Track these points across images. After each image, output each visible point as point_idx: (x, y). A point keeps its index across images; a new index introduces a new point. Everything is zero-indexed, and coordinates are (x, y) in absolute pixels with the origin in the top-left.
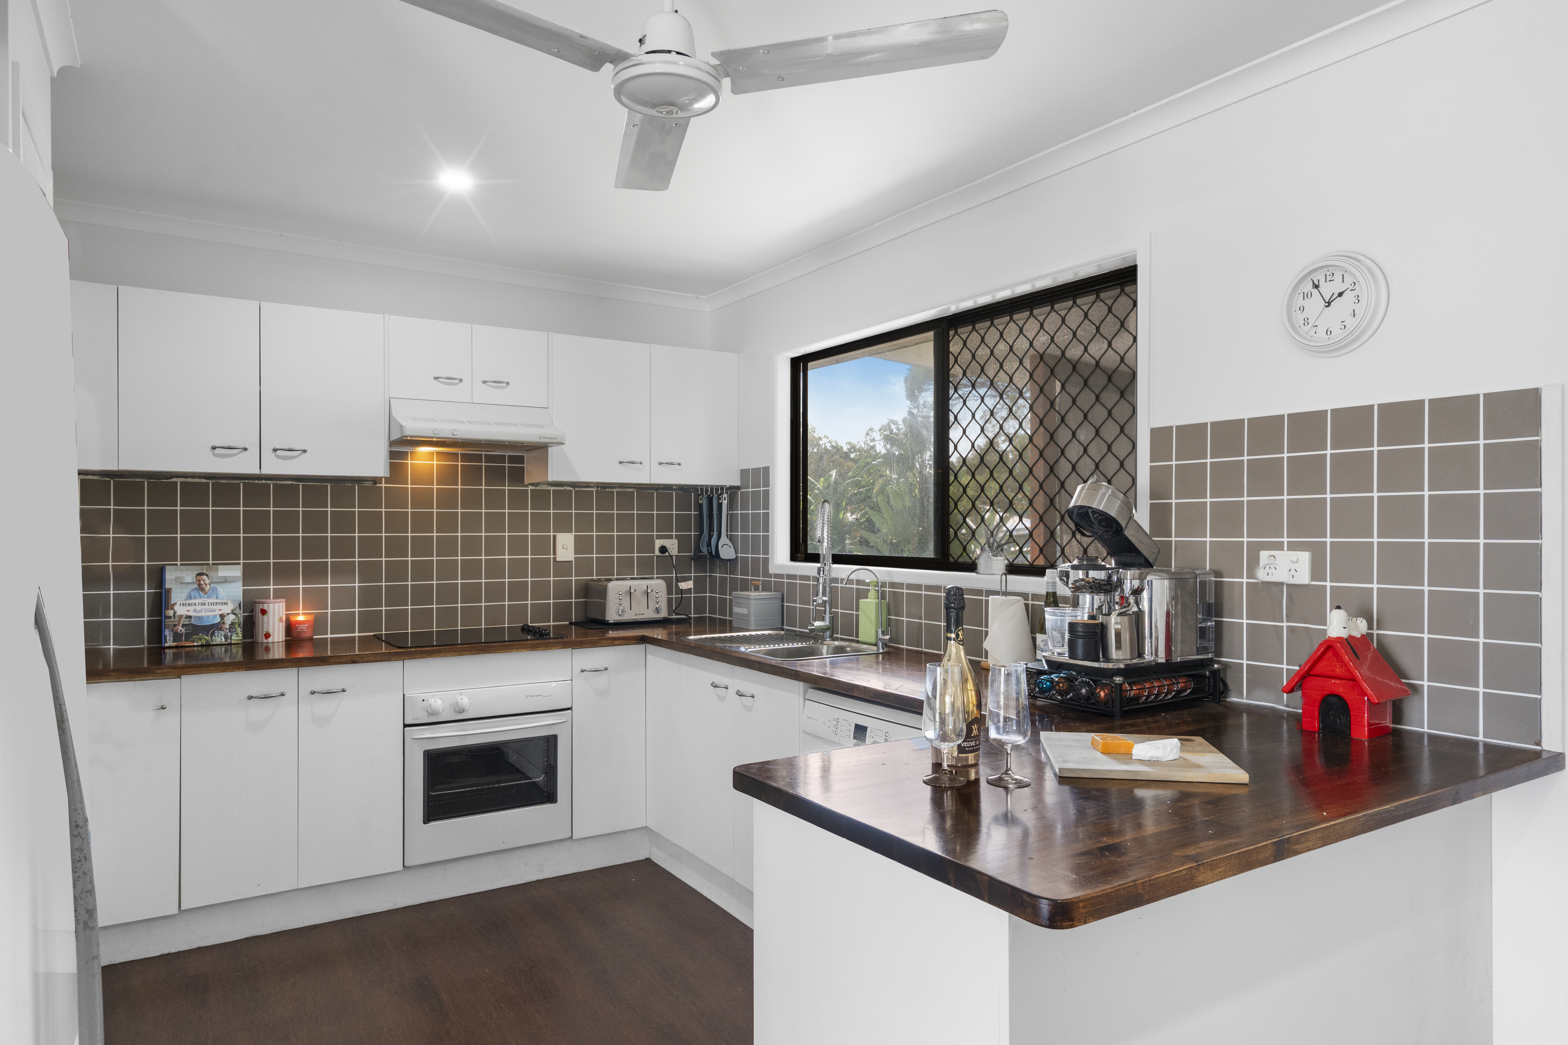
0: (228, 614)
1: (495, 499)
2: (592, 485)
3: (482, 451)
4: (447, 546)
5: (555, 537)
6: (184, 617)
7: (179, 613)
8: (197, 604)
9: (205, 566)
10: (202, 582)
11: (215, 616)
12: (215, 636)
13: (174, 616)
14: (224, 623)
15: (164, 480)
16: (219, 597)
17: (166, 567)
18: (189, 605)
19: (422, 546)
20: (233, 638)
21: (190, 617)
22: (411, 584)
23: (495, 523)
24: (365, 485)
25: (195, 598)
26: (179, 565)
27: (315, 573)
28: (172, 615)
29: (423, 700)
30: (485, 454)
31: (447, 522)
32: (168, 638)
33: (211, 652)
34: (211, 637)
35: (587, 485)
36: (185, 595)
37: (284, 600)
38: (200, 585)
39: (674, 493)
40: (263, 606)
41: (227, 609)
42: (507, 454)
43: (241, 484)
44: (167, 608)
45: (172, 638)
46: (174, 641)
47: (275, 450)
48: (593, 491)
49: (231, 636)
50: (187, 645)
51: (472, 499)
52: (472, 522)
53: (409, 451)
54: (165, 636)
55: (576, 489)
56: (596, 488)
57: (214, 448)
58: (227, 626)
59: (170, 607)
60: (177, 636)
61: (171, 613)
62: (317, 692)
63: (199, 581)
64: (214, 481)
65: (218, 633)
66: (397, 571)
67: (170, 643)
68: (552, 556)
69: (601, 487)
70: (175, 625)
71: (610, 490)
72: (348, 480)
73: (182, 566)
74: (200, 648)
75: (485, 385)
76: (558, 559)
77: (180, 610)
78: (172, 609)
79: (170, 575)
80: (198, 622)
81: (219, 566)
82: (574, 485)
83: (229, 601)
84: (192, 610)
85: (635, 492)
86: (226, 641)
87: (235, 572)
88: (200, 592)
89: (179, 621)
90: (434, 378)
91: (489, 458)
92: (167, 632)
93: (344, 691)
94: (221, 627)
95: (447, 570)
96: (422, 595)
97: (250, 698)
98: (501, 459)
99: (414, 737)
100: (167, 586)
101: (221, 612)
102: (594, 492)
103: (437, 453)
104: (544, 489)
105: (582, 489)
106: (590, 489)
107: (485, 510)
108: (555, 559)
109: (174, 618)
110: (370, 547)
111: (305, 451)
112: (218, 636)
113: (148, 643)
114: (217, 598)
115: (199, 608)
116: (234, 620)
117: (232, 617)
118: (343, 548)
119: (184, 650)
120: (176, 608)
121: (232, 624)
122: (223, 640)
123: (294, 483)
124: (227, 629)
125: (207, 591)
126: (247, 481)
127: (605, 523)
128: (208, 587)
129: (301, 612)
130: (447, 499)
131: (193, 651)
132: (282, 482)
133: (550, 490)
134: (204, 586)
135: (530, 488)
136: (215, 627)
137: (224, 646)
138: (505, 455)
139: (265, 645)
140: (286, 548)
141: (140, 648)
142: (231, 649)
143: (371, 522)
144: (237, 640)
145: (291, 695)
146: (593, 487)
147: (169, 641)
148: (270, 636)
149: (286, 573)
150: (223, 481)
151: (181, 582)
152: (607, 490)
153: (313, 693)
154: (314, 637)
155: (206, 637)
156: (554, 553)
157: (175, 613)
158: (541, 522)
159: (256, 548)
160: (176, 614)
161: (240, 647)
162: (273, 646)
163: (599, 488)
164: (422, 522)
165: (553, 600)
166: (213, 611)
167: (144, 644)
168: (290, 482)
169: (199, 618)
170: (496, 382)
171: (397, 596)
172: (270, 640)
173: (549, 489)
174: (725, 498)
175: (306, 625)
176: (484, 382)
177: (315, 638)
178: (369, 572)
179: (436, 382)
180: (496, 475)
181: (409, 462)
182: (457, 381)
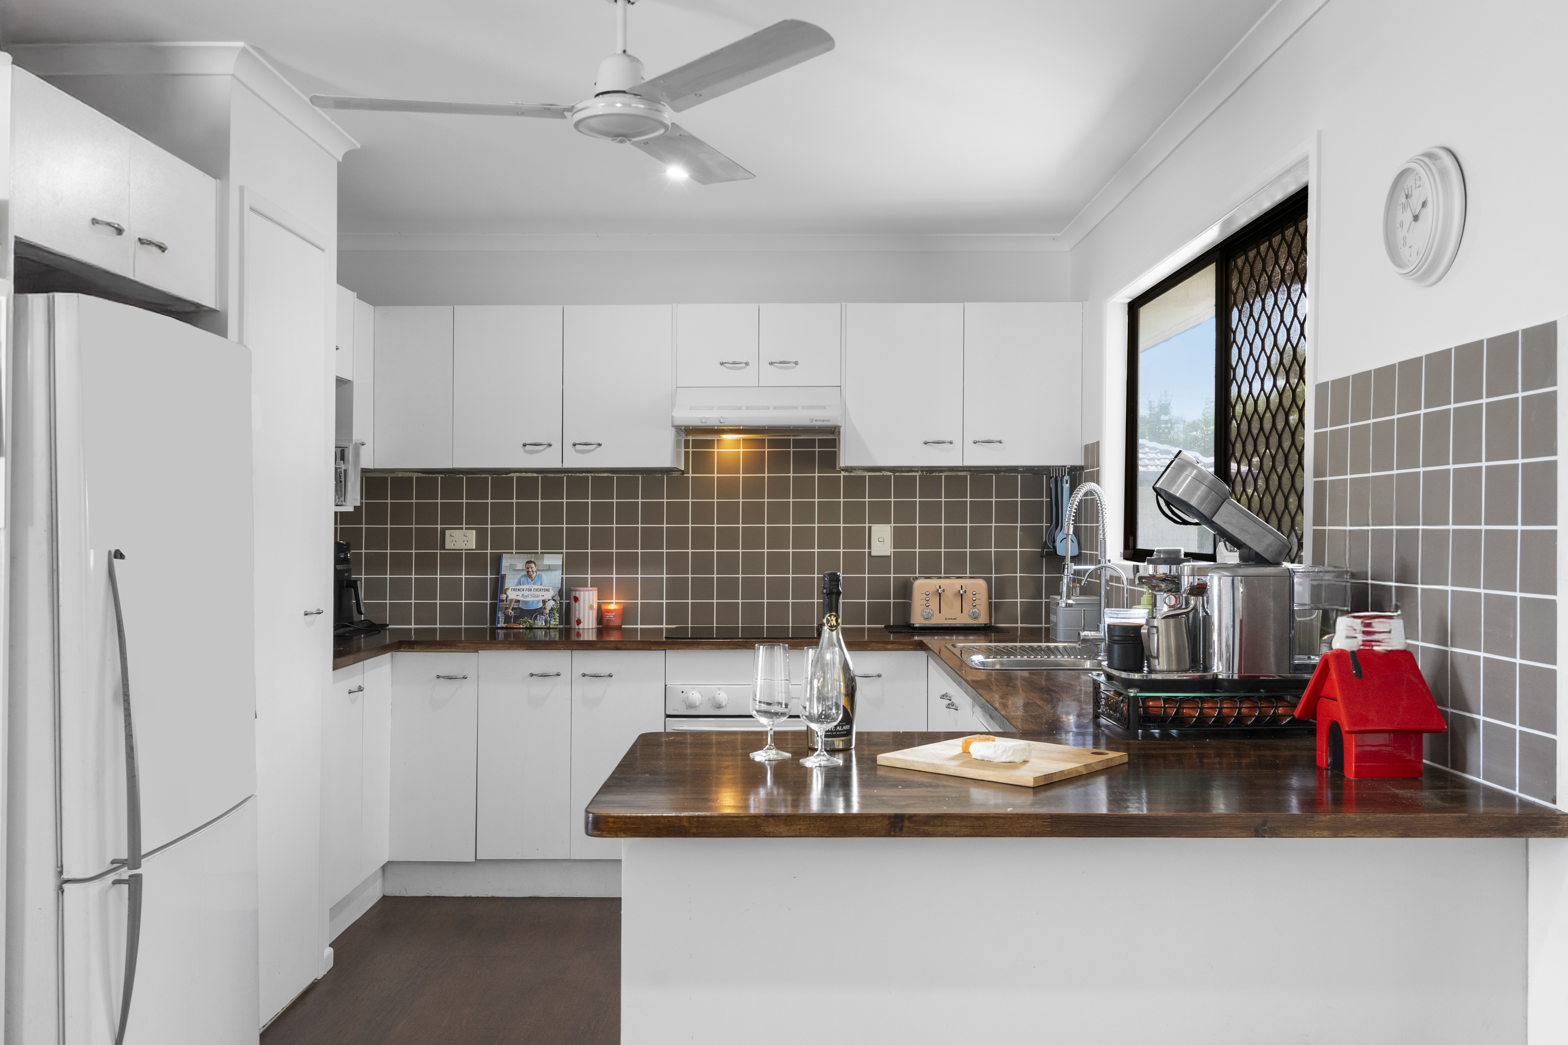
0: (549, 600)
1: (804, 488)
2: (916, 469)
3: (790, 436)
4: (753, 538)
5: (870, 528)
6: (514, 601)
7: (510, 597)
8: (525, 590)
9: (533, 555)
10: (530, 570)
11: (538, 601)
12: (537, 620)
13: (506, 599)
14: (545, 608)
15: (504, 476)
16: (543, 584)
17: (504, 555)
18: (519, 590)
19: (728, 538)
20: (552, 622)
21: (518, 601)
22: (717, 577)
23: (804, 513)
24: (674, 475)
25: (524, 584)
26: (514, 553)
27: (627, 563)
28: (505, 599)
29: (683, 692)
30: (793, 439)
31: (754, 513)
32: (500, 619)
33: (534, 635)
34: (534, 621)
35: (910, 469)
36: (516, 581)
37: (596, 588)
38: (528, 572)
39: (1019, 476)
40: (576, 593)
41: (548, 595)
42: (817, 438)
43: (565, 477)
44: (501, 593)
45: (503, 620)
46: (504, 623)
47: (574, 445)
48: (916, 476)
49: (550, 620)
50: (515, 627)
51: (778, 488)
52: (779, 513)
53: (716, 439)
54: (499, 617)
55: (897, 474)
56: (920, 473)
57: (525, 445)
58: (547, 611)
59: (504, 591)
60: (507, 619)
61: (504, 597)
62: (587, 675)
63: (528, 568)
64: (543, 475)
65: (540, 617)
66: (702, 563)
67: (501, 624)
68: (867, 550)
69: (927, 471)
70: (506, 608)
71: (937, 474)
72: (657, 471)
73: (517, 554)
74: (525, 630)
75: (772, 367)
76: (873, 554)
77: (512, 595)
78: (506, 594)
79: (506, 562)
80: (524, 606)
81: (545, 555)
82: (893, 469)
83: (551, 588)
84: (521, 595)
85: (969, 477)
86: (545, 625)
87: (555, 560)
88: (528, 578)
89: (510, 605)
90: (720, 364)
91: (797, 443)
92: (500, 615)
93: (610, 676)
94: (543, 612)
95: (753, 563)
96: (728, 588)
97: (532, 675)
98: (811, 443)
99: (673, 728)
100: (503, 573)
101: (543, 598)
102: (918, 477)
103: (744, 440)
104: (859, 474)
105: (904, 474)
106: (913, 474)
107: (793, 499)
108: (870, 553)
109: (506, 602)
110: (678, 538)
111: (600, 445)
112: (539, 620)
113: (490, 625)
114: (541, 585)
115: (526, 593)
116: (553, 606)
117: (552, 603)
118: (652, 538)
119: (513, 631)
120: (509, 592)
121: (552, 609)
122: (544, 624)
123: (610, 475)
124: (547, 614)
125: (533, 578)
126: (570, 474)
127: (930, 512)
128: (535, 574)
129: (614, 601)
130: (754, 488)
131: (520, 632)
132: (600, 475)
133: (866, 476)
134: (532, 573)
135: (843, 474)
136: (538, 612)
137: (544, 630)
138: (815, 439)
139: (577, 630)
140: (602, 538)
141: (485, 628)
142: (550, 633)
143: (678, 513)
144: (555, 625)
145: (565, 676)
146: (917, 471)
147: (501, 623)
148: (581, 623)
149: (602, 563)
150: (550, 475)
151: (513, 568)
152: (934, 474)
153: (584, 675)
154: (623, 626)
155: (530, 621)
156: (870, 547)
157: (507, 597)
158: (854, 513)
159: (577, 538)
160: (508, 599)
161: (557, 632)
162: (584, 633)
163: (925, 472)
164: (728, 513)
165: (868, 599)
166: (537, 596)
167: (487, 625)
168: (606, 475)
169: (526, 602)
170: (781, 363)
171: (702, 588)
172: (581, 626)
173: (865, 474)
174: (1067, 481)
175: (613, 614)
176: (771, 364)
177: (624, 628)
178: (677, 563)
179: (722, 367)
180: (804, 461)
181: (716, 450)
182: (743, 365)
